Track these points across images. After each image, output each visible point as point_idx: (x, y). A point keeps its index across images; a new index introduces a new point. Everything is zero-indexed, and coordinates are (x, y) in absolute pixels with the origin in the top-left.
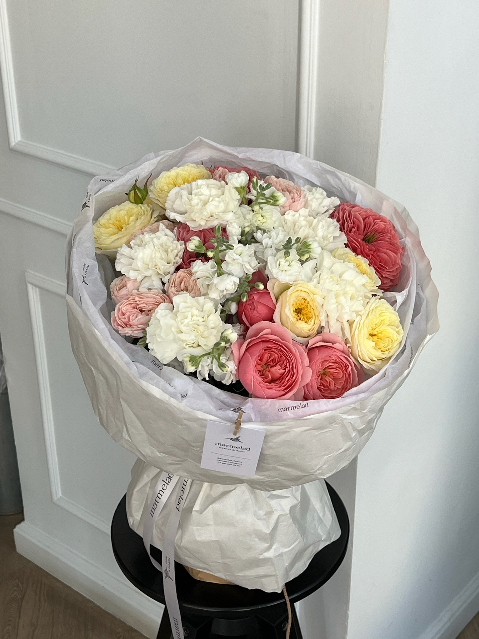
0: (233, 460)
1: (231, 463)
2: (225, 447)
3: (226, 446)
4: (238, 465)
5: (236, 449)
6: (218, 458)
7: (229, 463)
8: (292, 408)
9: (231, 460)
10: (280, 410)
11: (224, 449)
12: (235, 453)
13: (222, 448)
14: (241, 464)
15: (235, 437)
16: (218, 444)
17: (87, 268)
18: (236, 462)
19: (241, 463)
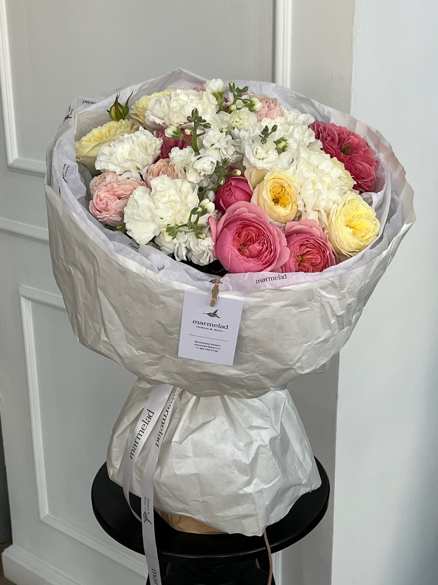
0: (211, 344)
1: (209, 348)
2: (203, 326)
3: (203, 324)
4: (216, 350)
5: (213, 328)
6: (196, 342)
7: (207, 348)
8: (270, 279)
9: (209, 344)
10: (258, 281)
11: (202, 328)
12: (213, 334)
13: (200, 327)
14: (219, 349)
15: (212, 310)
16: (196, 323)
17: (67, 168)
18: (214, 346)
19: (219, 347)
